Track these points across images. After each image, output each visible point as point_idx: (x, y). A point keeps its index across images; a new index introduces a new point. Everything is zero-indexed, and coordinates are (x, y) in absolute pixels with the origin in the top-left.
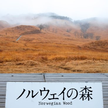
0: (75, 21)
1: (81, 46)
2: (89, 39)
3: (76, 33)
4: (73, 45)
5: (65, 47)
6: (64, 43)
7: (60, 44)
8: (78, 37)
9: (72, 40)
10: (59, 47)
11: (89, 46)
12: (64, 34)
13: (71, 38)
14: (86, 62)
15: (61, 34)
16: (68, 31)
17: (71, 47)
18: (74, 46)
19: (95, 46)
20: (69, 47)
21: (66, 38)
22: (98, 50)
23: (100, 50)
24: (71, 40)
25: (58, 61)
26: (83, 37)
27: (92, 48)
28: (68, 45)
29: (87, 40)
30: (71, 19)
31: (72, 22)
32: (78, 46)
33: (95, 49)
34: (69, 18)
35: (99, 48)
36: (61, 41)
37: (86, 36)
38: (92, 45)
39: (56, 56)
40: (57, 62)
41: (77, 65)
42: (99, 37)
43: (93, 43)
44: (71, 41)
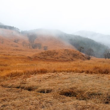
0: (22, 31)
1: (31, 57)
2: (38, 49)
3: (24, 43)
4: (23, 55)
5: (15, 58)
6: (13, 54)
7: (9, 55)
8: (26, 47)
9: (21, 50)
10: (8, 59)
11: (40, 56)
12: (12, 45)
13: (20, 49)
14: (50, 77)
15: (8, 44)
16: (15, 42)
17: (21, 58)
18: (24, 57)
19: (45, 56)
20: (19, 58)
21: (15, 48)
22: (48, 60)
23: (50, 59)
24: (19, 50)
25: (14, 78)
26: (31, 47)
27: (42, 58)
28: (18, 56)
29: (35, 50)
30: (18, 29)
31: (19, 32)
32: (28, 57)
33: (45, 59)
34: (16, 28)
35: (49, 57)
36: (9, 52)
37: (34, 47)
38: (42, 55)
39: (11, 72)
40: (12, 79)
41: (40, 80)
42: (47, 47)
43: (42, 53)
44: (20, 52)
